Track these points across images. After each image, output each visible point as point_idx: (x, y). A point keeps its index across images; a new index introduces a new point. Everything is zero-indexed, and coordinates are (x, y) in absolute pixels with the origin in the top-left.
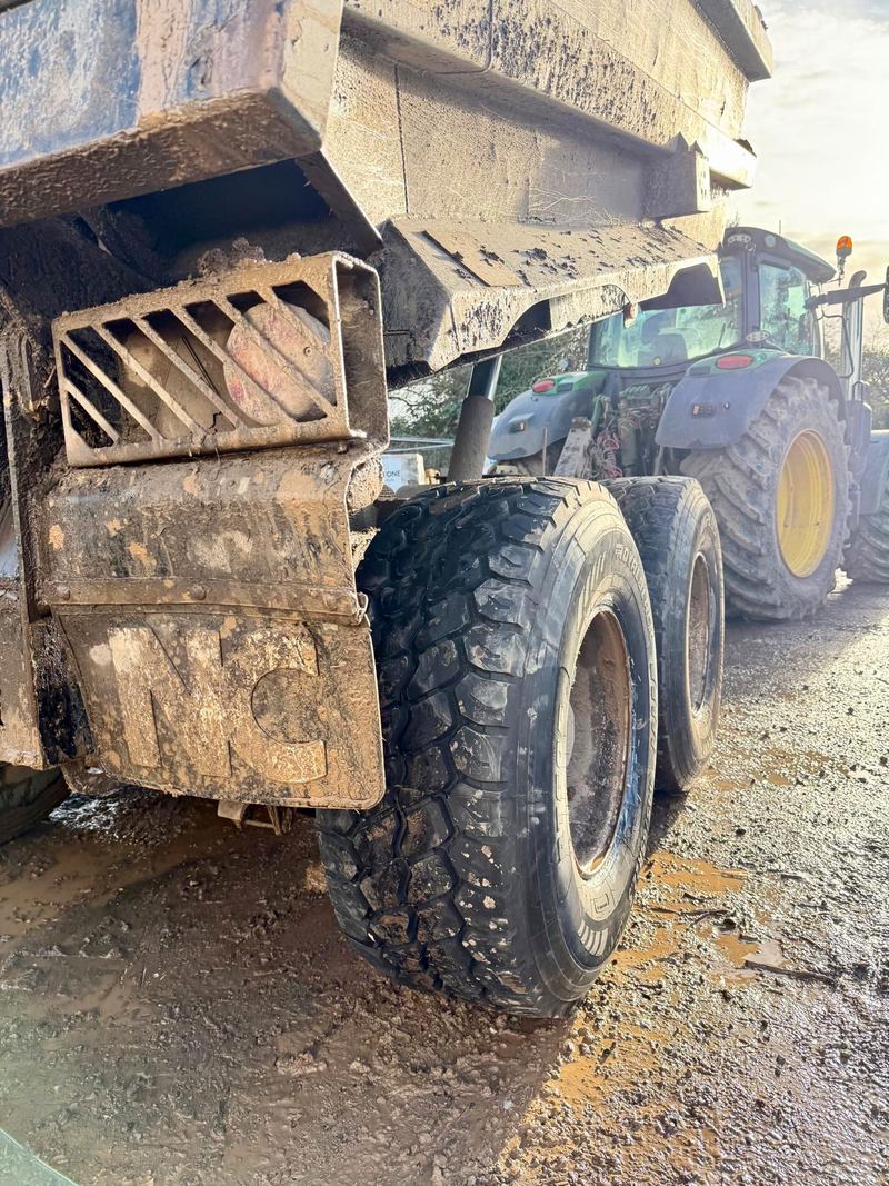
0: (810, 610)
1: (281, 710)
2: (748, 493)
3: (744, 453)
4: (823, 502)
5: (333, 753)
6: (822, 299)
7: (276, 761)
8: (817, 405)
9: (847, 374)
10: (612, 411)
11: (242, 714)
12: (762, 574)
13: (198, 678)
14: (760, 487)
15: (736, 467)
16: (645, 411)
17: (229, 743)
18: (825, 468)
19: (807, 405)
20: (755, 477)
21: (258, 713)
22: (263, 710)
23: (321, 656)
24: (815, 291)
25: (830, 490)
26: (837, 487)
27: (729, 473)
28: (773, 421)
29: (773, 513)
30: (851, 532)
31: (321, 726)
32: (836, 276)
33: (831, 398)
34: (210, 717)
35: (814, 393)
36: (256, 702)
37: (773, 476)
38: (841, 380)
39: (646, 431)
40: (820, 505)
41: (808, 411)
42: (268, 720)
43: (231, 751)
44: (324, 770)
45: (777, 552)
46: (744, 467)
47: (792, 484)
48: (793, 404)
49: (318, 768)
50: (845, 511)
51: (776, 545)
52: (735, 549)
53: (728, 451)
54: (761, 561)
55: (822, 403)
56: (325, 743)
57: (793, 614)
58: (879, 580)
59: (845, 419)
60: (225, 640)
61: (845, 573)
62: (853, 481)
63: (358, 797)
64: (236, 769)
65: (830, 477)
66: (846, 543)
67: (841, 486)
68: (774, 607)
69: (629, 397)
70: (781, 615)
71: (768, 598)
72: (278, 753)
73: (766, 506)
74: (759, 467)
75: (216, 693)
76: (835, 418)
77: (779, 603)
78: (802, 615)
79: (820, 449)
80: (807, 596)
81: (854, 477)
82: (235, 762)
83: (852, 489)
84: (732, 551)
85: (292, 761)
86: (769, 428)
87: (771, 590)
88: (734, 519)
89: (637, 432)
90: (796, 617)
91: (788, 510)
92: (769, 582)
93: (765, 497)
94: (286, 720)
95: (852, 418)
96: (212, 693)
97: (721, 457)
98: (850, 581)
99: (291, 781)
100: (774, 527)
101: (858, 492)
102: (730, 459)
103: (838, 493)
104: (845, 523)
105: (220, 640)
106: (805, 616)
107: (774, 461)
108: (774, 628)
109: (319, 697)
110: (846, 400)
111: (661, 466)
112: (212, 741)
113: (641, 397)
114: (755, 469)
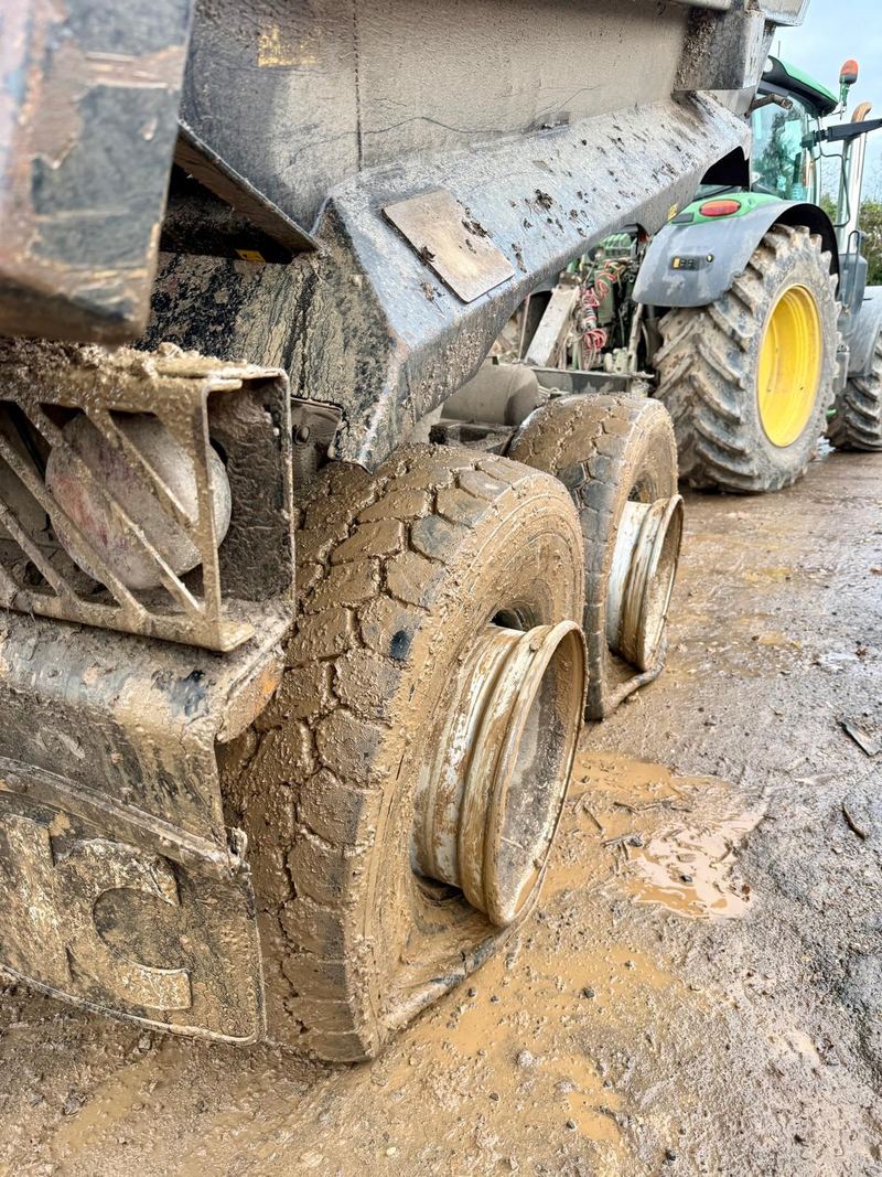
0: (788, 480)
1: (133, 929)
2: (728, 355)
3: (726, 310)
4: (809, 365)
5: (200, 986)
6: (820, 136)
7: (127, 982)
8: (808, 257)
9: (843, 223)
10: (589, 261)
11: (83, 927)
12: (739, 444)
13: (24, 872)
14: (742, 350)
15: (717, 326)
16: (624, 263)
17: (67, 950)
18: (814, 328)
19: (796, 256)
20: (736, 338)
21: (103, 927)
22: (109, 925)
23: (183, 887)
24: (814, 126)
25: (817, 350)
26: (825, 349)
27: (709, 334)
28: (760, 276)
29: (754, 377)
30: (837, 396)
31: (184, 956)
32: (838, 108)
33: (823, 250)
34: (42, 918)
35: (806, 244)
36: (101, 914)
37: (757, 337)
38: (835, 229)
39: (624, 285)
40: (806, 369)
41: (798, 263)
42: (114, 936)
43: (70, 958)
44: (187, 1001)
45: (757, 421)
46: (725, 327)
47: (777, 346)
48: (781, 256)
49: (181, 1000)
50: (831, 374)
51: (756, 413)
52: (712, 418)
53: (711, 310)
54: (740, 430)
55: (813, 255)
56: (190, 975)
57: (771, 486)
58: (863, 447)
59: (838, 272)
60: (58, 838)
61: (828, 441)
62: (842, 343)
63: (233, 1033)
64: (78, 975)
65: (817, 337)
66: (831, 408)
67: (829, 347)
68: (749, 478)
69: (607, 248)
70: (756, 486)
71: (744, 469)
72: (128, 974)
73: (747, 370)
74: (742, 327)
75: (48, 894)
76: (827, 271)
77: (756, 473)
78: (780, 486)
79: (809, 305)
80: (786, 467)
81: (844, 338)
82: (76, 968)
83: (841, 350)
84: (709, 419)
85: (147, 987)
86: (754, 283)
87: (748, 461)
88: (713, 384)
89: (615, 286)
90: (773, 488)
91: (772, 373)
92: (747, 451)
93: (746, 359)
94: (139, 941)
95: (846, 272)
96: (42, 893)
97: (702, 315)
98: (832, 449)
99: (147, 1005)
100: (755, 394)
101: (847, 354)
102: (711, 317)
103: (825, 355)
104: (830, 387)
105: (51, 838)
106: (784, 487)
107: (758, 319)
108: (750, 500)
109: (181, 926)
110: (840, 253)
111: (639, 324)
112: (46, 943)
113: (620, 247)
114: (737, 329)
